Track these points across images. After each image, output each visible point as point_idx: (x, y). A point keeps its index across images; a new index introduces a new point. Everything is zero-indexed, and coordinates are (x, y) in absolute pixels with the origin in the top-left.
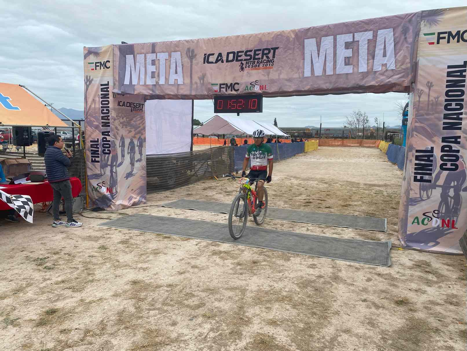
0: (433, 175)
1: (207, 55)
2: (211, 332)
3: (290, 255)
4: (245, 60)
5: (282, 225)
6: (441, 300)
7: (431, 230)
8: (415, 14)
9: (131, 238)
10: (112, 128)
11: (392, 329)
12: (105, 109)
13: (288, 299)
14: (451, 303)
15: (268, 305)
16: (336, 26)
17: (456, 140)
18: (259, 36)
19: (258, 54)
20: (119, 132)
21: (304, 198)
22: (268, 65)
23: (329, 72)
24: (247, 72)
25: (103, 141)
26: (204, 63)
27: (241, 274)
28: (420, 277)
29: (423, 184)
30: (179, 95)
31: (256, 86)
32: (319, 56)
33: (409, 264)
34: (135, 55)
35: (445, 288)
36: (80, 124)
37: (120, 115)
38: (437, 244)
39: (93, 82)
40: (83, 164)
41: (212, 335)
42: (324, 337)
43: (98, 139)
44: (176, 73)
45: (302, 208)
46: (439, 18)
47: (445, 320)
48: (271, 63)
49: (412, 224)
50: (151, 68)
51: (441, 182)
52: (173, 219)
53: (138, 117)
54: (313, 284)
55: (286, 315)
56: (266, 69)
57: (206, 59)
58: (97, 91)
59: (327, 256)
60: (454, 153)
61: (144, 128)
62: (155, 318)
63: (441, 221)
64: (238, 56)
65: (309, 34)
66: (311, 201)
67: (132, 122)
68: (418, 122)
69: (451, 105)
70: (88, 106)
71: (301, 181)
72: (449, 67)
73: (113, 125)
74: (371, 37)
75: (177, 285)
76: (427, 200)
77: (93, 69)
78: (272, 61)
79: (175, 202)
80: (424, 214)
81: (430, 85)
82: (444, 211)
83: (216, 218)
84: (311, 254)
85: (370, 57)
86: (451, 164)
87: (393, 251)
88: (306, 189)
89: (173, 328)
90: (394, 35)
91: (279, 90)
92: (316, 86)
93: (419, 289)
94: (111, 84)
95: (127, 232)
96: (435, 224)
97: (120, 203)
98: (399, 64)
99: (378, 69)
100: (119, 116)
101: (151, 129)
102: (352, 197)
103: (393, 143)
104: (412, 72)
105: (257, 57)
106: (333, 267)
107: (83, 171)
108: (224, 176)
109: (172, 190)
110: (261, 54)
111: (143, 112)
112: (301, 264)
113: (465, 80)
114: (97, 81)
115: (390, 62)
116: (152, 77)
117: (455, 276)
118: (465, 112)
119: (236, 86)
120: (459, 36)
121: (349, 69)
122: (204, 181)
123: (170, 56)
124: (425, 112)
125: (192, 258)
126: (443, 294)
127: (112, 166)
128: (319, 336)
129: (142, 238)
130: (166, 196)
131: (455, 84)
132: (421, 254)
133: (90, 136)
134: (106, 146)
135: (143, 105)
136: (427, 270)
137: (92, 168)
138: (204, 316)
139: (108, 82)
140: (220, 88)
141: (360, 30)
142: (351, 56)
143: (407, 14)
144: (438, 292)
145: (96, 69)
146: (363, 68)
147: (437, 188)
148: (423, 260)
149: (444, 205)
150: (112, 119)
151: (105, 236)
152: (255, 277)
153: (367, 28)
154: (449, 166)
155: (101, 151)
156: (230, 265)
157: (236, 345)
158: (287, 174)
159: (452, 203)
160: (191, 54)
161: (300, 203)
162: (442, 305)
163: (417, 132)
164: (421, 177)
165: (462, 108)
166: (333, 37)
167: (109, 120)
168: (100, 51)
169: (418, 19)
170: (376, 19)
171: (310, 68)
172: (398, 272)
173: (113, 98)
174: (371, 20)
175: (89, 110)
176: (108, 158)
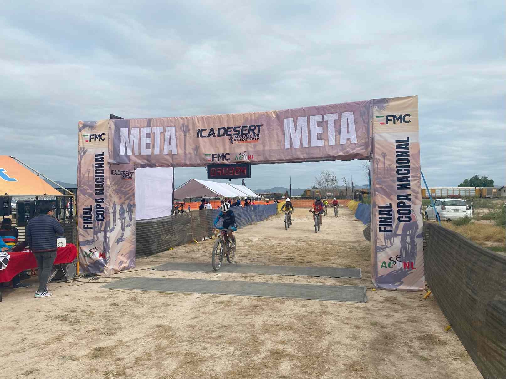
0: (393, 226)
1: (200, 130)
2: (236, 351)
3: (284, 300)
4: (234, 135)
5: (272, 278)
6: (405, 320)
7: (396, 272)
8: (368, 102)
9: (136, 296)
10: (106, 195)
11: (370, 339)
12: (99, 178)
13: (290, 328)
14: (411, 321)
15: (275, 333)
16: (309, 109)
17: (407, 197)
18: (246, 116)
19: (245, 130)
20: (112, 198)
21: (286, 256)
22: (254, 139)
23: (305, 145)
24: (236, 145)
25: (97, 208)
27: (247, 315)
28: (389, 308)
29: (386, 234)
30: (174, 164)
31: (245, 156)
32: (296, 132)
33: (380, 299)
34: (130, 128)
35: (408, 312)
38: (402, 283)
39: (87, 153)
40: (75, 231)
41: (237, 353)
42: (321, 347)
43: (91, 206)
44: (170, 144)
45: (286, 264)
46: (386, 105)
47: (407, 331)
48: (257, 138)
49: (381, 267)
50: (146, 140)
51: (399, 232)
52: (169, 279)
53: (128, 184)
54: (307, 318)
55: (290, 337)
56: (253, 142)
57: (200, 133)
58: (91, 161)
59: (315, 298)
60: (407, 208)
61: (134, 195)
62: (188, 346)
63: (403, 263)
64: (228, 131)
66: (293, 257)
67: (122, 189)
68: (378, 184)
69: (401, 170)
70: (82, 176)
71: (280, 241)
72: (397, 141)
73: (107, 192)
74: (336, 118)
75: (196, 326)
76: (392, 247)
77: (86, 141)
78: (258, 136)
79: (164, 266)
80: (390, 259)
81: (384, 155)
82: (404, 256)
83: (210, 276)
84: (301, 297)
85: (337, 134)
86: (406, 216)
87: (368, 292)
88: (287, 248)
89: (205, 351)
90: (354, 116)
91: (264, 159)
92: (295, 156)
93: (389, 315)
94: (106, 154)
95: (130, 291)
96: (399, 267)
97: (112, 268)
98: (361, 139)
99: (344, 142)
100: (113, 185)
102: (330, 252)
103: (362, 203)
104: (370, 145)
105: (244, 132)
106: (321, 305)
107: (76, 237)
108: (203, 240)
109: (155, 255)
110: (248, 130)
112: (294, 305)
113: (409, 151)
114: (91, 151)
115: (353, 138)
116: (147, 149)
117: (415, 305)
118: (412, 176)
119: (227, 156)
120: (402, 119)
121: (321, 143)
122: (184, 245)
123: (164, 130)
124: (383, 176)
125: (201, 307)
126: (406, 317)
127: (105, 232)
128: (317, 348)
129: (147, 295)
130: (152, 261)
131: (402, 154)
132: (390, 292)
133: (83, 204)
134: (100, 212)
135: (132, 172)
136: (394, 302)
137: (85, 235)
138: (227, 342)
139: (103, 153)
140: (213, 157)
141: (328, 112)
142: (322, 132)
143: (362, 102)
144: (402, 316)
145: (90, 141)
146: (332, 141)
147: (397, 236)
148: (391, 297)
149: (404, 251)
150: (107, 187)
151: (111, 296)
152: (259, 316)
153: (333, 111)
154: (404, 218)
155: (94, 218)
156: (235, 309)
157: (258, 357)
158: (266, 235)
159: (410, 248)
160: (185, 129)
161: (283, 260)
162: (405, 323)
163: (378, 192)
164: (384, 228)
165: (409, 173)
166: (306, 117)
167: (103, 188)
168: (96, 125)
169: (371, 105)
170: (339, 104)
171: (289, 142)
172: (373, 306)
173: (108, 168)
174: (335, 104)
175: (83, 179)
176: (101, 224)
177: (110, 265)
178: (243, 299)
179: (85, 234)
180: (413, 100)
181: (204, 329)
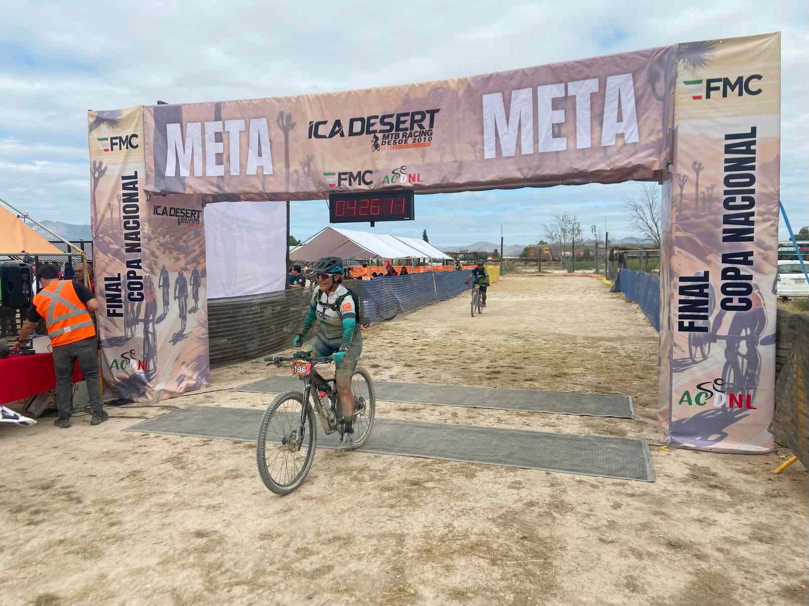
0: (710, 318)
1: (314, 124)
3: (474, 467)
4: (381, 131)
5: (455, 415)
6: (743, 534)
7: (713, 414)
8: (668, 50)
9: (187, 450)
10: (144, 253)
12: (131, 221)
13: (482, 547)
16: (536, 70)
17: (746, 258)
18: (406, 91)
19: (404, 122)
20: (158, 260)
21: (485, 366)
22: (423, 140)
23: (527, 149)
24: (387, 153)
25: (129, 278)
26: (310, 137)
27: (392, 506)
28: (702, 496)
29: (694, 336)
30: (267, 194)
31: (402, 175)
32: (508, 123)
33: (681, 472)
34: (184, 124)
35: (747, 512)
36: (82, 248)
37: (159, 230)
38: (723, 436)
39: (106, 173)
43: (119, 275)
44: (260, 154)
45: (485, 383)
46: (707, 55)
48: (427, 137)
49: (680, 403)
50: (214, 148)
51: (724, 330)
53: (191, 233)
54: (521, 519)
56: (419, 146)
57: (314, 131)
58: (115, 189)
59: (539, 467)
60: (744, 281)
61: (203, 253)
63: (729, 397)
64: (369, 125)
65: (491, 84)
66: (499, 369)
67: (181, 243)
68: (680, 231)
69: (734, 200)
70: (99, 217)
71: (478, 337)
72: (728, 137)
73: (147, 249)
74: (596, 89)
75: (279, 535)
76: (704, 362)
77: (106, 150)
78: (429, 133)
79: (261, 382)
80: (699, 387)
81: (698, 167)
82: (731, 381)
84: (511, 463)
85: (596, 123)
86: (740, 299)
87: (653, 453)
88: (489, 350)
90: (634, 84)
91: (443, 181)
92: (504, 174)
93: (705, 518)
94: (141, 176)
95: (179, 440)
96: (719, 403)
97: (161, 388)
98: (645, 134)
99: (611, 141)
100: (159, 234)
101: (216, 254)
102: (569, 360)
104: (667, 146)
105: (402, 126)
106: (552, 485)
109: (254, 361)
110: (409, 122)
111: (200, 225)
112: (495, 483)
113: (755, 158)
114: (113, 170)
115: (630, 131)
116: (217, 164)
117: (760, 491)
118: (758, 211)
119: (368, 175)
120: (742, 85)
121: (560, 145)
123: (248, 126)
124: (692, 212)
126: (746, 525)
127: (146, 322)
129: (205, 450)
130: (245, 372)
131: (738, 165)
132: (696, 455)
133: (104, 270)
134: (135, 286)
135: (199, 211)
136: (712, 483)
137: (109, 328)
138: (333, 589)
139: (136, 172)
140: (340, 179)
141: (577, 77)
142: (563, 121)
143: (654, 50)
144: (736, 522)
145: (112, 150)
146: (584, 141)
147: (718, 340)
148: (703, 467)
149: (732, 370)
150: (145, 238)
151: (138, 450)
152: (418, 510)
153: (588, 73)
154: (736, 302)
155: (125, 296)
156: (371, 490)
158: (453, 324)
159: (745, 366)
160: (286, 123)
161: (481, 374)
162: (746, 543)
163: (680, 247)
164: (690, 323)
165: (752, 204)
166: (531, 89)
167: (139, 239)
168: (120, 118)
169: (673, 58)
170: (602, 58)
171: (493, 144)
172: (665, 490)
173: (145, 202)
174: (594, 59)
175: (100, 223)
176: (139, 308)
177: (156, 384)
178: (392, 463)
179: (111, 326)
180: (769, 42)
181: (292, 545)
